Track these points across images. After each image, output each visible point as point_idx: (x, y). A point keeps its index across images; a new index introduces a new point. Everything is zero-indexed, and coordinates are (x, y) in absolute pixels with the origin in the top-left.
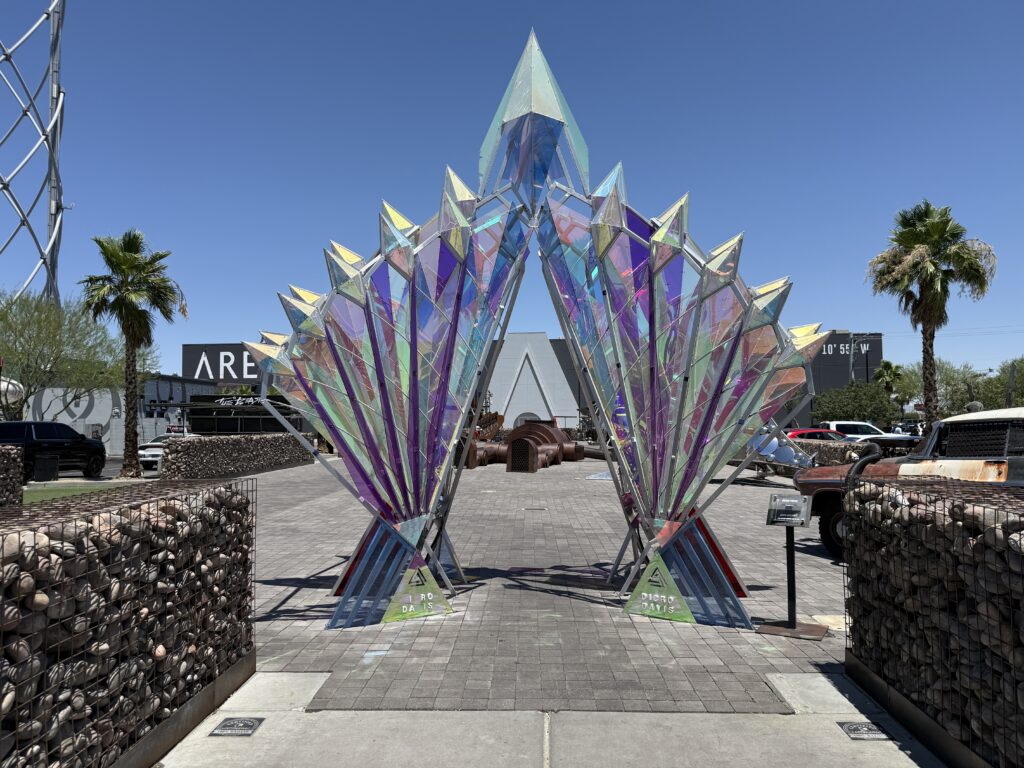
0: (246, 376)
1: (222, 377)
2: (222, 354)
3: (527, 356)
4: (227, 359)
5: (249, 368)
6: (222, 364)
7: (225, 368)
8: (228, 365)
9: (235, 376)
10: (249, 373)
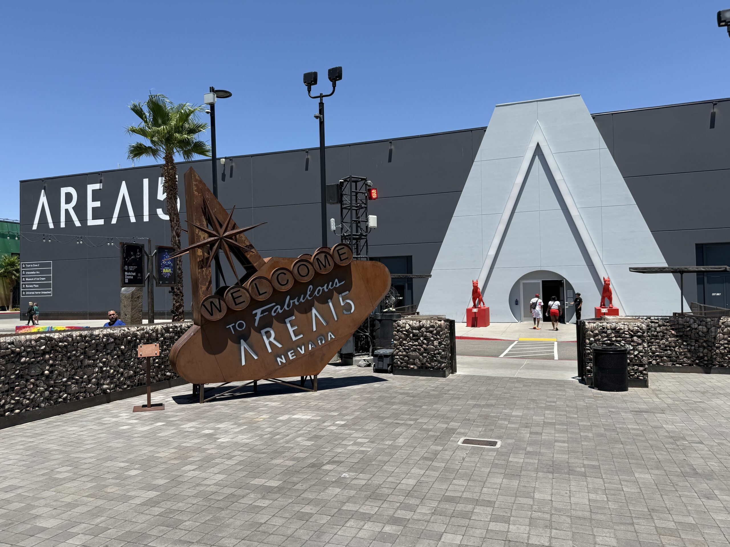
0: (91, 222)
1: (63, 225)
2: (64, 191)
3: (538, 151)
4: (69, 198)
5: (94, 209)
6: (63, 206)
7: (67, 211)
8: (70, 207)
9: (78, 224)
10: (94, 218)
